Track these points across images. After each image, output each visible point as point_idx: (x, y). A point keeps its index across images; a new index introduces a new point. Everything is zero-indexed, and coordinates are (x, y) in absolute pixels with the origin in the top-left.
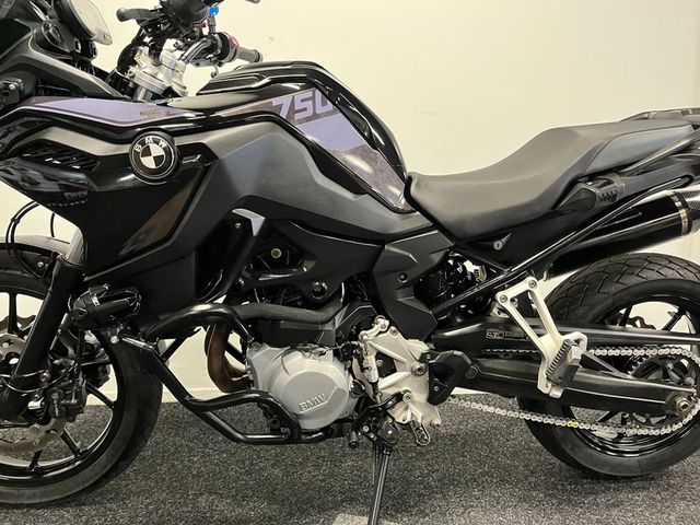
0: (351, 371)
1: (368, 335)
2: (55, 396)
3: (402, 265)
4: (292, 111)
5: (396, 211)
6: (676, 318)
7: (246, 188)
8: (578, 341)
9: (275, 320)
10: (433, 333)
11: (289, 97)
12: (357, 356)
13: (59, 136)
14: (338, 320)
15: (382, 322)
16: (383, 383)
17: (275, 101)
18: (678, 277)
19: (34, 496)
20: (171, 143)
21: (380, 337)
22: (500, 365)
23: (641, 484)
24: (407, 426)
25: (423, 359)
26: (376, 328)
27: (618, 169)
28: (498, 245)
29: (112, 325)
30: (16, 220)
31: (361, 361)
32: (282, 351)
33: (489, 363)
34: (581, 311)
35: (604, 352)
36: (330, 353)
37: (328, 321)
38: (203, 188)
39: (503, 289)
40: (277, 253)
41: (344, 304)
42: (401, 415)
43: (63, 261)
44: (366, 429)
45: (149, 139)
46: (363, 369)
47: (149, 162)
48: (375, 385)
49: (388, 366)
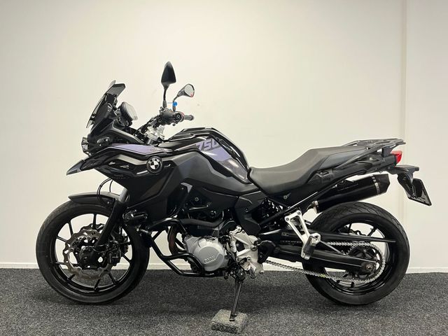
0: (226, 248)
1: (233, 233)
2: (110, 255)
3: (246, 204)
4: (203, 147)
5: (243, 183)
6: (373, 231)
7: (186, 176)
8: (317, 237)
9: (196, 225)
10: (260, 233)
11: (202, 142)
12: (228, 241)
13: (123, 158)
14: (221, 227)
15: (239, 228)
16: (239, 254)
17: (197, 144)
18: (367, 212)
19: (95, 300)
20: (161, 160)
21: (238, 234)
22: (289, 248)
23: (361, 308)
24: (248, 272)
25: (255, 244)
26: (236, 230)
27: (332, 168)
28: (286, 197)
29: (137, 224)
30: (101, 186)
31: (229, 243)
32: (197, 238)
33: (284, 247)
34: (326, 226)
35: (334, 244)
36: (217, 239)
37: (216, 227)
38: (171, 176)
39: (288, 215)
40: (197, 199)
41: (223, 220)
42: (247, 267)
43: (118, 201)
44: (232, 273)
45: (153, 159)
46: (230, 247)
47: (153, 167)
48: (235, 253)
49: (241, 246)
